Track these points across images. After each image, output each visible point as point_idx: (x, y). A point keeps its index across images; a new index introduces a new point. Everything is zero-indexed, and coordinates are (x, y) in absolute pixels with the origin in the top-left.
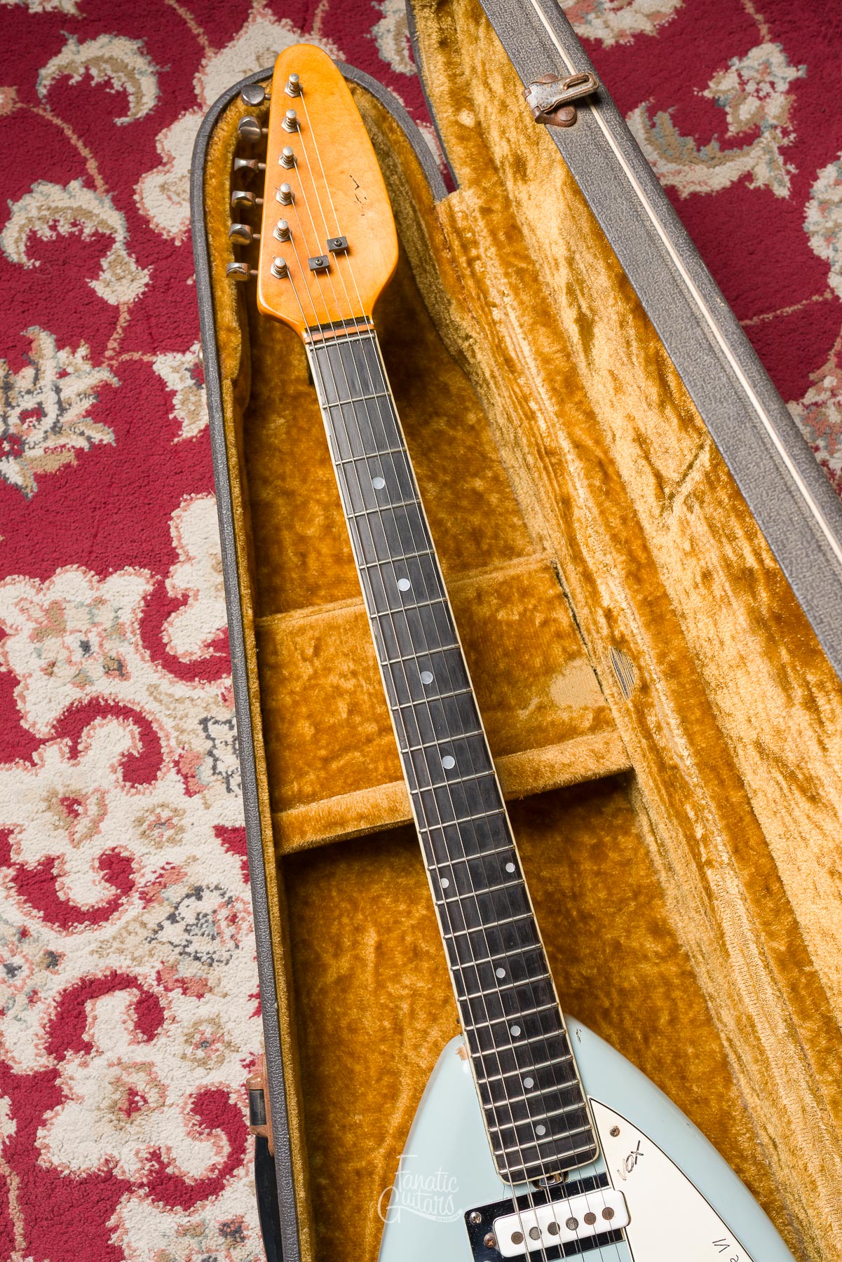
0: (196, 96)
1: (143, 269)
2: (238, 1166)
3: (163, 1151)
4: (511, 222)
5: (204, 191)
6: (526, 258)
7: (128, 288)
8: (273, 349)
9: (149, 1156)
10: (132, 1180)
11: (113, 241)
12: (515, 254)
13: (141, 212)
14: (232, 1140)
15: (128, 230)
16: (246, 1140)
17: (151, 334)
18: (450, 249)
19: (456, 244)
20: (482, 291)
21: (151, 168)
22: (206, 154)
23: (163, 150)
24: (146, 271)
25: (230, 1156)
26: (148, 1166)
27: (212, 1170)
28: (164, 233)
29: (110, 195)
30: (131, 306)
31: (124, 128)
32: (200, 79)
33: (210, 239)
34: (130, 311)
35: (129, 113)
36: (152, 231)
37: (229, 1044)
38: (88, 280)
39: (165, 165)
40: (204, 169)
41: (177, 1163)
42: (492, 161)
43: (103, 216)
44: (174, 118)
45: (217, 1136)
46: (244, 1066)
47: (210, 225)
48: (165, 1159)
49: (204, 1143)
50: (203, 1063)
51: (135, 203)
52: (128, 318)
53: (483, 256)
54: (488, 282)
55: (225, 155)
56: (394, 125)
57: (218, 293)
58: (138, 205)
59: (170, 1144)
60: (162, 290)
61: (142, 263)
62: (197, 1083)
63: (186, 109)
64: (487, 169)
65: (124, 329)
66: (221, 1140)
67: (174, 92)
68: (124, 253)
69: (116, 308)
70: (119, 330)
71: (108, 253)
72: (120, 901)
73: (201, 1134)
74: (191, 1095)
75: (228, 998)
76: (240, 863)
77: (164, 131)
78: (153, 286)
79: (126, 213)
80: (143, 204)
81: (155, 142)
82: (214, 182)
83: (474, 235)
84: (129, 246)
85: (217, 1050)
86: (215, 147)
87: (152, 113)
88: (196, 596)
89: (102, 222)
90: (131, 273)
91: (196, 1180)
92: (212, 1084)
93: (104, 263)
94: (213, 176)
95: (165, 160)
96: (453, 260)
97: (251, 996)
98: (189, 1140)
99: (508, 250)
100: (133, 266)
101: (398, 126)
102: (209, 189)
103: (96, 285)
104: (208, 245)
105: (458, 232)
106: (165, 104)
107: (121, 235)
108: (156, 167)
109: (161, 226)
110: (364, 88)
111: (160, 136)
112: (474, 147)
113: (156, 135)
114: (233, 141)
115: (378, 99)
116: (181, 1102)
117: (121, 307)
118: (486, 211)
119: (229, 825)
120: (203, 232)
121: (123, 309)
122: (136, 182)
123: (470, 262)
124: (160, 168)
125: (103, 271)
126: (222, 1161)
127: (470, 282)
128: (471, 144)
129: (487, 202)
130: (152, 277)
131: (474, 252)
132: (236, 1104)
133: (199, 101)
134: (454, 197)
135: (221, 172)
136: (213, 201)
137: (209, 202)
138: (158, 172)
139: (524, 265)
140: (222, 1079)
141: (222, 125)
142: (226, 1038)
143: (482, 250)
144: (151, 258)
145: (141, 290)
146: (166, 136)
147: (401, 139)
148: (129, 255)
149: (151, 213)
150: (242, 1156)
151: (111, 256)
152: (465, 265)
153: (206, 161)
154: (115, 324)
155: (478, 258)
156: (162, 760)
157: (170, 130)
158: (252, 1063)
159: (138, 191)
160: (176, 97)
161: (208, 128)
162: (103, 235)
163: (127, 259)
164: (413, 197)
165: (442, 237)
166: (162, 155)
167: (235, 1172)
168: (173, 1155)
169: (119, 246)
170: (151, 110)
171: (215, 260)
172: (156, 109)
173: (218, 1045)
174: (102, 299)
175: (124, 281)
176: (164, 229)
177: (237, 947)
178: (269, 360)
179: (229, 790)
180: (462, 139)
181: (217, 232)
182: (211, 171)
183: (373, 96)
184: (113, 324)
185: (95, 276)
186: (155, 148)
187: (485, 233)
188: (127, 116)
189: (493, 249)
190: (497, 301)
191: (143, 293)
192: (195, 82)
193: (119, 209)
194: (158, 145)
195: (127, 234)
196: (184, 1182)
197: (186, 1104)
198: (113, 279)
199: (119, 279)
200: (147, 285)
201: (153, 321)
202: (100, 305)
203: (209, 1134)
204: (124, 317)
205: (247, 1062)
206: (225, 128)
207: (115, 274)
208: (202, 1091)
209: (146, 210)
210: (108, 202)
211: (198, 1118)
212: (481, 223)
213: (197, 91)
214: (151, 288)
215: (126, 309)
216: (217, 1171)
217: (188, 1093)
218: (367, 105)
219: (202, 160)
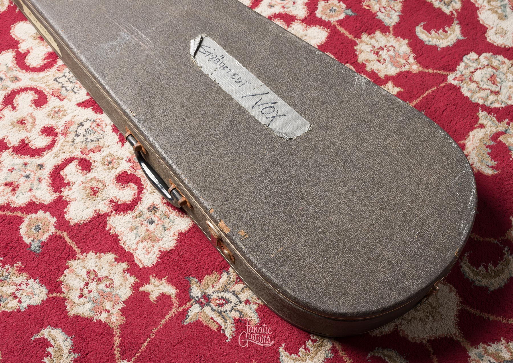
2: (143, 190)
3: (114, 199)
9: (110, 203)
10: (108, 212)
14: (136, 183)
16: (141, 181)
25: (138, 188)
26: (111, 205)
27: (134, 195)
37: (118, 158)
41: (121, 200)
45: (130, 185)
46: (127, 162)
48: (115, 200)
49: (127, 189)
50: (113, 168)
59: (115, 196)
62: (114, 175)
66: (132, 185)
72: (55, 139)
73: (124, 188)
74: (114, 179)
75: (110, 147)
76: (91, 110)
85: (115, 162)
88: (32, 49)
91: (130, 201)
92: (119, 172)
97: (118, 142)
98: (121, 191)
116: (111, 182)
119: (81, 101)
126: (136, 191)
132: (131, 173)
140: (122, 169)
142: (116, 157)
150: (142, 186)
156: (46, 96)
158: (130, 160)
167: (143, 192)
168: (118, 198)
173: (115, 160)
177: (104, 132)
179: (75, 93)
196: (127, 203)
197: (113, 182)
203: (127, 186)
205: (128, 160)
208: (118, 176)
211: (120, 183)
216: (136, 195)
217: (112, 178)
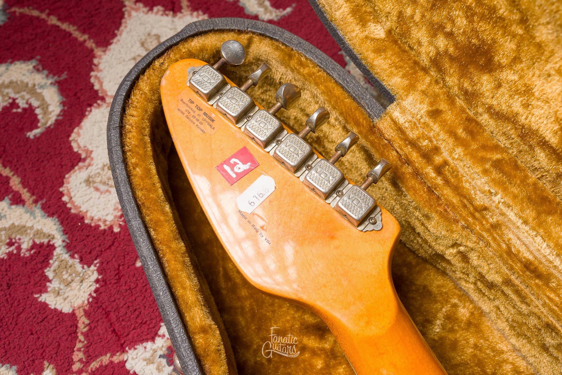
0: (96, 92)
1: (89, 266)
4: (464, 116)
5: (131, 184)
6: (496, 148)
7: (79, 289)
8: (243, 308)
11: (51, 248)
12: (484, 147)
13: (73, 211)
15: (65, 232)
17: (114, 331)
18: (408, 162)
19: (414, 156)
20: (465, 197)
21: (73, 167)
22: (122, 145)
23: (79, 147)
24: (93, 268)
28: (101, 223)
29: (39, 205)
30: (87, 308)
31: (37, 139)
32: (96, 77)
33: (153, 233)
34: (87, 314)
35: (39, 125)
36: (89, 226)
38: (36, 296)
39: (84, 160)
40: (125, 161)
42: (416, 63)
43: (37, 227)
44: (82, 116)
47: (147, 218)
51: (65, 204)
52: (87, 322)
53: (450, 160)
54: (467, 185)
55: (142, 140)
56: (303, 59)
57: (179, 292)
58: (69, 206)
60: (113, 281)
61: (86, 261)
63: (90, 105)
64: (416, 72)
65: (86, 335)
67: (75, 94)
68: (66, 256)
69: (73, 315)
70: (81, 338)
71: (51, 262)
77: (76, 130)
78: (104, 280)
79: (58, 217)
80: (73, 203)
81: (69, 143)
82: (138, 171)
83: (431, 141)
84: (70, 248)
86: (130, 135)
87: (60, 118)
89: (39, 233)
90: (78, 274)
93: (50, 273)
94: (136, 165)
95: (83, 156)
96: (417, 173)
99: (474, 146)
100: (79, 267)
101: (307, 59)
102: (136, 181)
103: (44, 298)
104: (151, 240)
105: (413, 144)
106: (70, 107)
107: (59, 240)
108: (77, 164)
109: (96, 218)
110: (260, 34)
111: (73, 136)
112: (392, 55)
113: (69, 136)
114: (147, 124)
115: (277, 40)
117: (77, 312)
118: (435, 114)
120: (143, 230)
121: (80, 314)
122: (62, 184)
123: (439, 170)
124: (81, 164)
125: (50, 281)
127: (447, 192)
128: (390, 53)
129: (431, 104)
130: (100, 271)
131: (438, 160)
133: (100, 95)
134: (394, 111)
135: (143, 158)
136: (144, 192)
137: (139, 194)
138: (80, 169)
139: (499, 156)
141: (129, 111)
143: (445, 154)
144: (94, 253)
145: (93, 288)
146: (79, 135)
147: (315, 70)
148: (72, 256)
149: (83, 209)
151: (54, 263)
152: (433, 175)
153: (124, 153)
154: (75, 332)
155: (446, 163)
157: (81, 128)
159: (65, 192)
160: (79, 98)
161: (117, 119)
162: (41, 245)
163: (71, 261)
164: (347, 121)
165: (394, 153)
166: (80, 152)
169: (60, 253)
170: (59, 115)
171: (164, 255)
172: (64, 113)
174: (56, 310)
175: (74, 285)
176: (99, 220)
178: (242, 321)
180: (378, 51)
181: (157, 223)
182: (132, 160)
183: (271, 39)
184: (73, 335)
185: (43, 289)
186: (71, 148)
187: (442, 136)
188: (37, 127)
189: (459, 151)
190: (487, 203)
191: (96, 291)
192: (92, 80)
193: (51, 215)
194: (74, 145)
195: (64, 237)
198: (62, 287)
199: (68, 284)
200: (97, 281)
201: (113, 316)
202: (55, 319)
204: (83, 322)
206: (135, 113)
207: (63, 281)
209: (76, 207)
210: (38, 212)
212: (436, 127)
213: (97, 87)
214: (102, 283)
215: (82, 313)
218: (267, 49)
219: (120, 153)
